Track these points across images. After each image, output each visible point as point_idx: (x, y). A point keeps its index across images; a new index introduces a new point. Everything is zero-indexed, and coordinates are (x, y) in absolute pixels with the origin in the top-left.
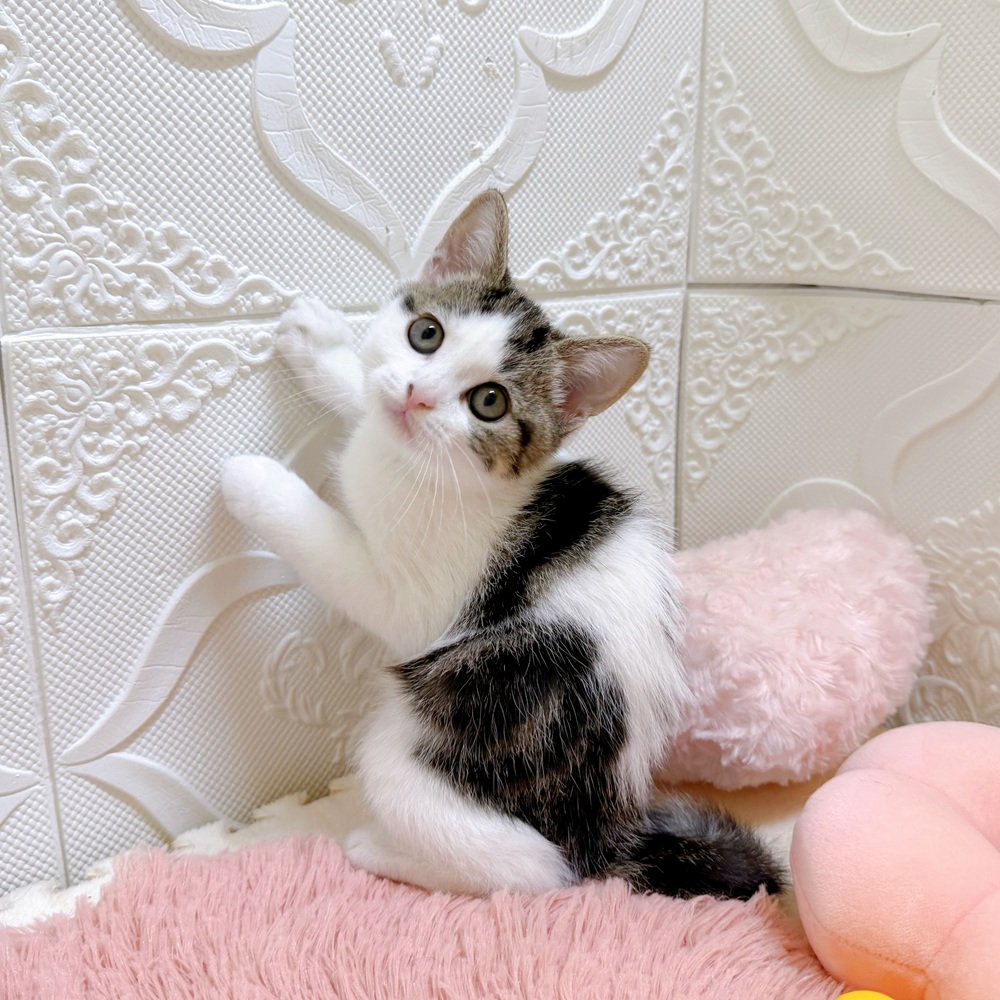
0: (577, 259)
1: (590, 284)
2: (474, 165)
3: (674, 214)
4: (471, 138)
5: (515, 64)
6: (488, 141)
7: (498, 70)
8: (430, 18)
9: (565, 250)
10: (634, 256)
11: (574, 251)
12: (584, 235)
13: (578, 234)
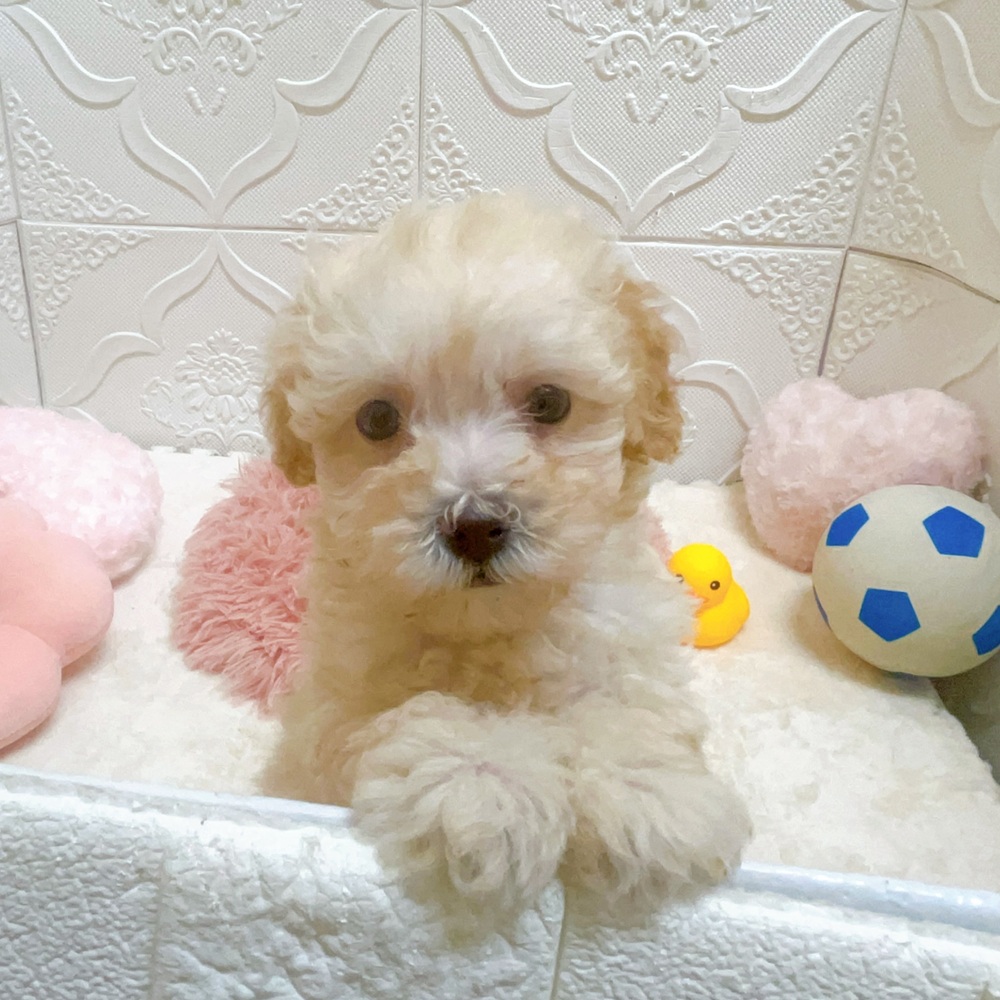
0: (752, 223)
1: (761, 239)
2: (682, 164)
3: (842, 200)
4: (681, 150)
5: (719, 108)
6: (693, 151)
7: (705, 112)
8: (661, 85)
9: (743, 216)
10: (800, 225)
11: (750, 218)
12: (760, 208)
13: (756, 207)
